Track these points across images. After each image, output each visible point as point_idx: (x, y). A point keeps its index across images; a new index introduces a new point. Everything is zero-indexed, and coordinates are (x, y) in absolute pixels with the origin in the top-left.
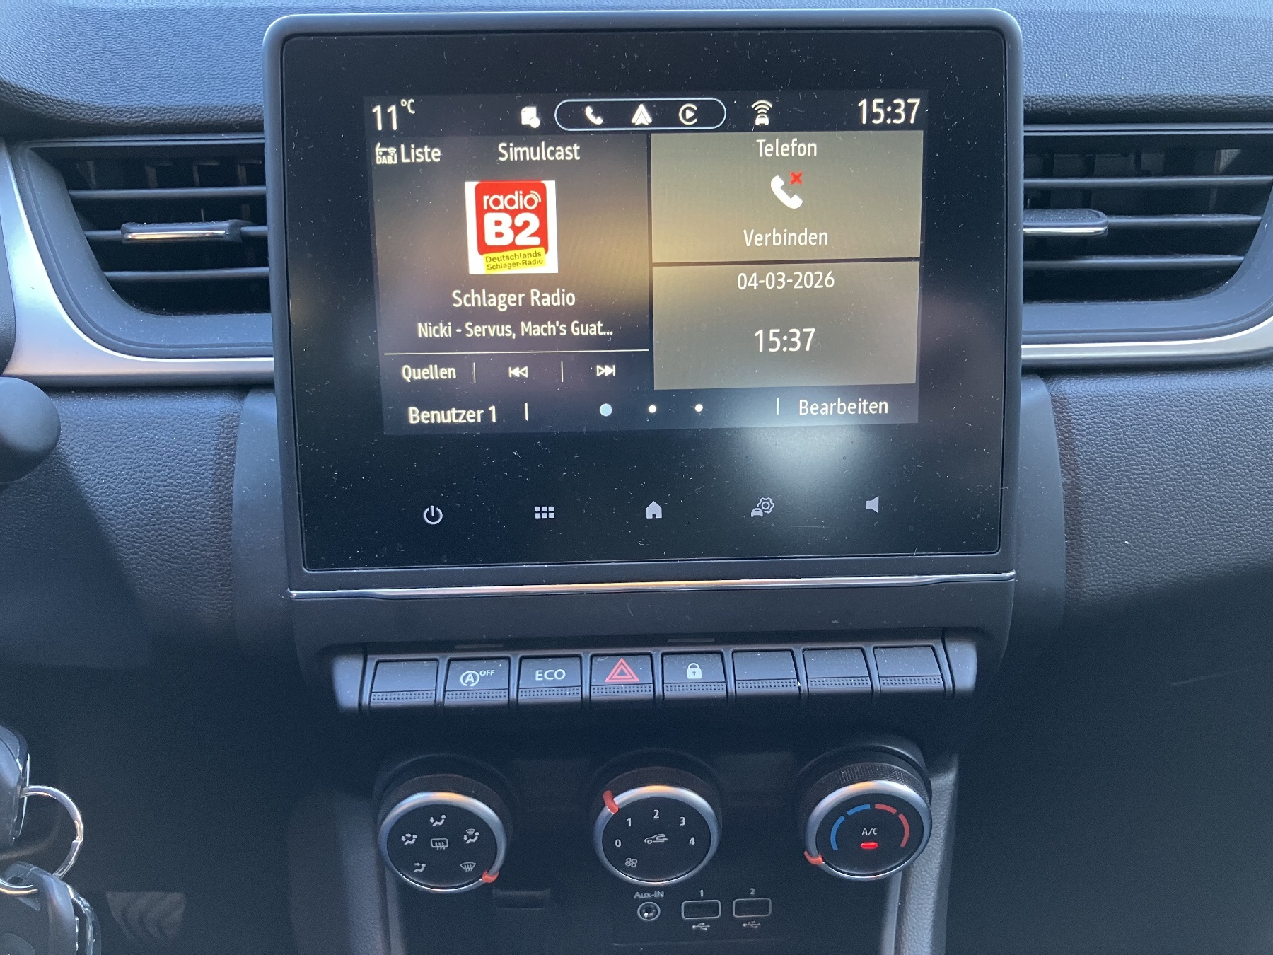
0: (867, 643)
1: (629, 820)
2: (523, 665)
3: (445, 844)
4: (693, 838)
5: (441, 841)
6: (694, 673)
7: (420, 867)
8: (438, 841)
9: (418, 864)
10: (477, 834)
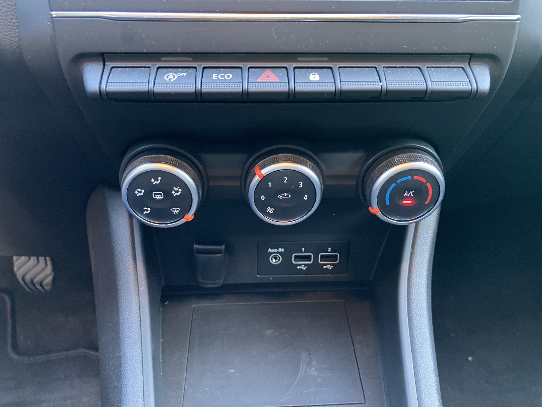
0: (423, 64)
1: (270, 183)
2: (204, 72)
3: (161, 196)
4: (306, 196)
5: (159, 194)
6: (314, 77)
7: (147, 210)
8: (157, 194)
9: (146, 208)
10: (180, 190)
